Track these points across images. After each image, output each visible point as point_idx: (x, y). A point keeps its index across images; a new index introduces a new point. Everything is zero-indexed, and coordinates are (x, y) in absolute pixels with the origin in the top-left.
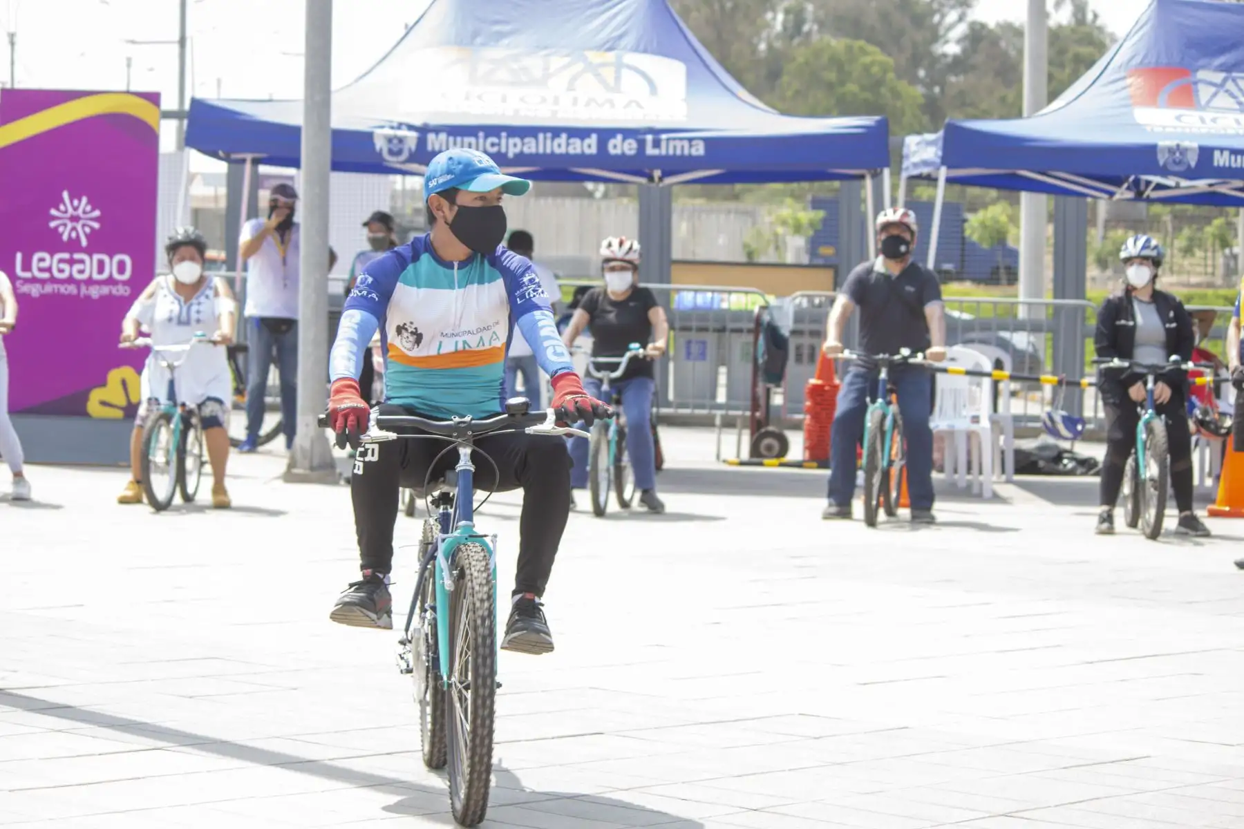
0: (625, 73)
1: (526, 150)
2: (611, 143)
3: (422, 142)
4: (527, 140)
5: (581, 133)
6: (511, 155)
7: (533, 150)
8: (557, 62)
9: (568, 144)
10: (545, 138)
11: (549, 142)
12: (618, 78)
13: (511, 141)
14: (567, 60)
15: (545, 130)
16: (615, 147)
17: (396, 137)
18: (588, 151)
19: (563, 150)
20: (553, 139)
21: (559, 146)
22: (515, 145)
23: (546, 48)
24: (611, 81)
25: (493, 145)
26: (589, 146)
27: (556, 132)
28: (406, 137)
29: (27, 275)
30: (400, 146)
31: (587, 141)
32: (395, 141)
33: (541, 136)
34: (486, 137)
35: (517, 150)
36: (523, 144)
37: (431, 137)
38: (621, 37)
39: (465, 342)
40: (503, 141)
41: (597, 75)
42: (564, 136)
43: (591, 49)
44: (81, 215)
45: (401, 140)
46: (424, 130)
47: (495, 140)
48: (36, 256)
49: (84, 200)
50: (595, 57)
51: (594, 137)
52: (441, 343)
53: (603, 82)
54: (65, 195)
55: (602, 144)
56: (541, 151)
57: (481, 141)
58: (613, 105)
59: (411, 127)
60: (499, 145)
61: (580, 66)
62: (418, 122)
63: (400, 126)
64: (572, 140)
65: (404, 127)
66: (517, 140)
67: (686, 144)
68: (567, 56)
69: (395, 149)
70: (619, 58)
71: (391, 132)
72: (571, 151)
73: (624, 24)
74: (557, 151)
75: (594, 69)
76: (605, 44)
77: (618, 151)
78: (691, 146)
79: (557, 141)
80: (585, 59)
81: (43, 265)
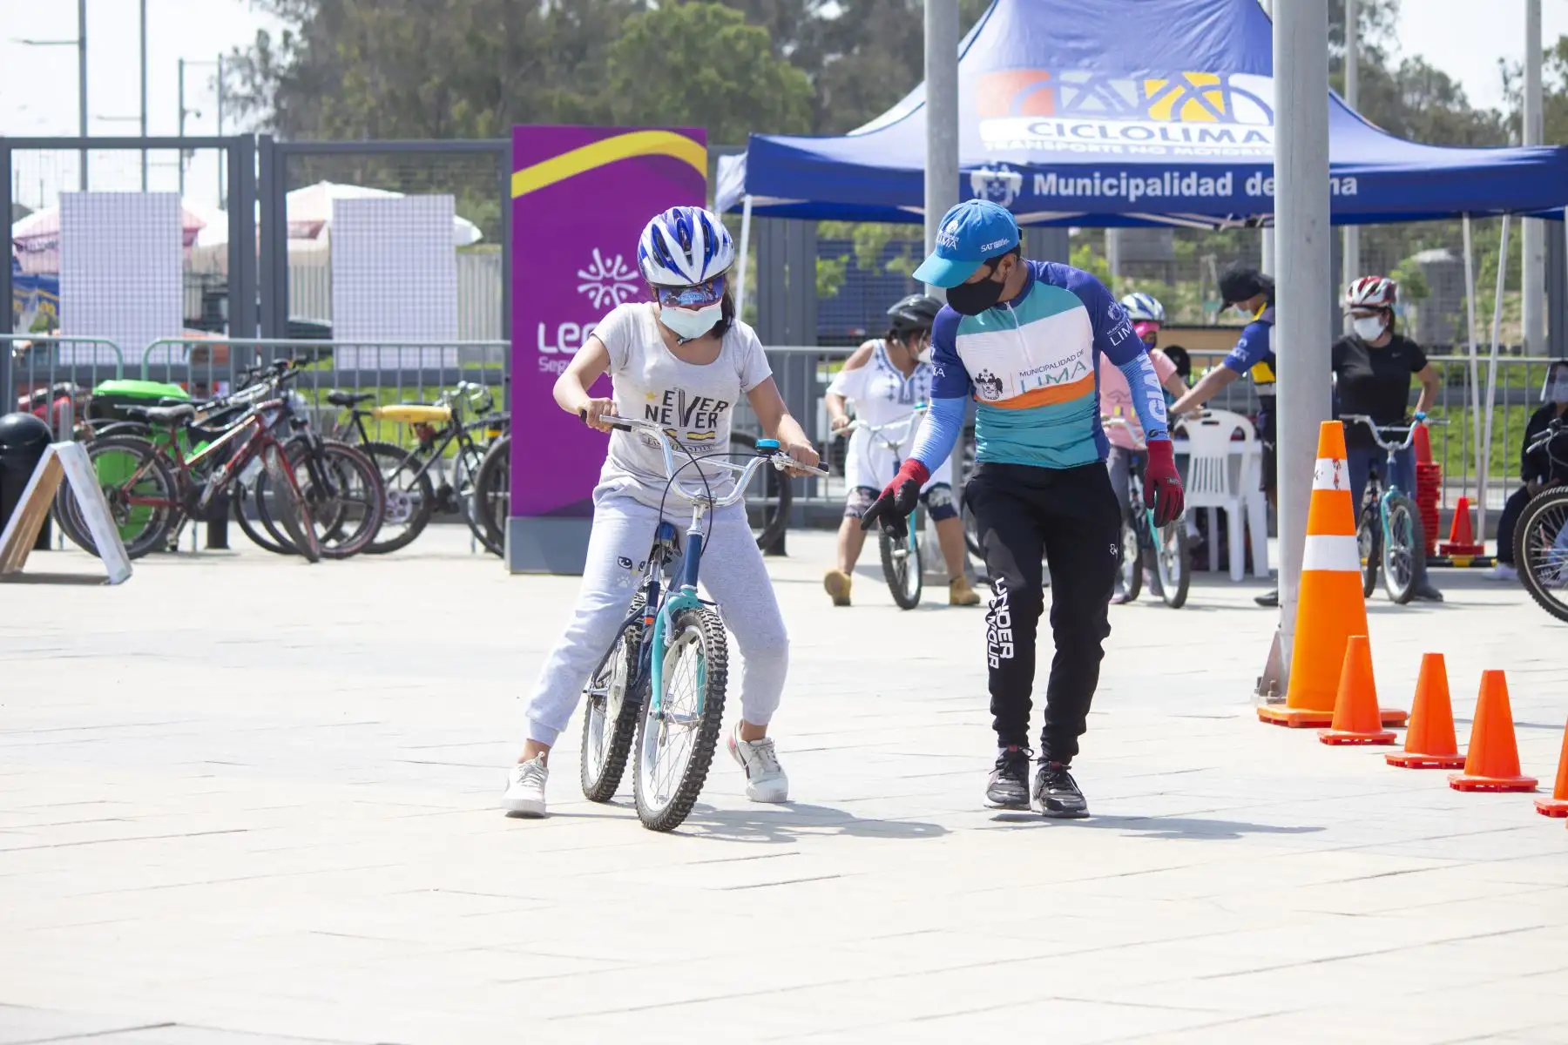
0: (1236, 98)
1: (1150, 192)
2: (1250, 182)
3: (1028, 184)
4: (1150, 181)
5: (1212, 171)
6: (1132, 198)
7: (1159, 192)
8: (1153, 86)
9: (1199, 185)
10: (1172, 178)
11: (1176, 182)
12: (1228, 105)
13: (1133, 182)
14: (1165, 83)
15: (1171, 167)
16: (1253, 187)
17: (997, 179)
18: (1221, 193)
19: (1193, 192)
20: (1181, 178)
21: (1189, 187)
22: (1137, 187)
23: (1135, 69)
24: (1222, 110)
25: (1111, 187)
26: (1224, 187)
27: (1184, 170)
28: (1009, 179)
29: (553, 350)
30: (1002, 190)
31: (1221, 181)
32: (996, 185)
33: (1167, 176)
34: (1102, 179)
35: (1140, 192)
36: (1147, 186)
37: (1038, 178)
38: (1221, 55)
39: (1048, 377)
40: (1124, 183)
41: (1204, 102)
42: (1194, 175)
43: (1191, 69)
44: (616, 278)
45: (1003, 183)
46: (1028, 171)
47: (1114, 182)
48: (563, 328)
49: (619, 259)
50: (1197, 79)
51: (1229, 175)
52: (1022, 382)
53: (1212, 109)
54: (596, 253)
55: (1239, 185)
56: (1167, 193)
57: (1097, 182)
58: (1232, 139)
59: (1013, 167)
60: (1119, 187)
61: (1180, 91)
62: (1021, 161)
63: (999, 166)
64: (1203, 181)
65: (1005, 167)
66: (1140, 181)
67: (1336, 182)
68: (1163, 78)
69: (996, 194)
70: (1225, 80)
71: (991, 174)
72: (1202, 192)
73: (1224, 38)
74: (1186, 193)
75: (1197, 93)
76: (1204, 63)
77: (1258, 192)
78: (1341, 185)
79: (1186, 181)
80: (1185, 83)
81: (570, 338)
